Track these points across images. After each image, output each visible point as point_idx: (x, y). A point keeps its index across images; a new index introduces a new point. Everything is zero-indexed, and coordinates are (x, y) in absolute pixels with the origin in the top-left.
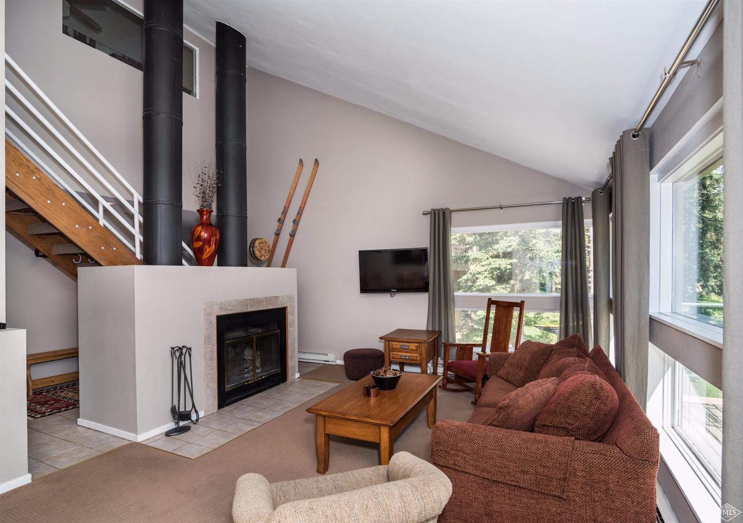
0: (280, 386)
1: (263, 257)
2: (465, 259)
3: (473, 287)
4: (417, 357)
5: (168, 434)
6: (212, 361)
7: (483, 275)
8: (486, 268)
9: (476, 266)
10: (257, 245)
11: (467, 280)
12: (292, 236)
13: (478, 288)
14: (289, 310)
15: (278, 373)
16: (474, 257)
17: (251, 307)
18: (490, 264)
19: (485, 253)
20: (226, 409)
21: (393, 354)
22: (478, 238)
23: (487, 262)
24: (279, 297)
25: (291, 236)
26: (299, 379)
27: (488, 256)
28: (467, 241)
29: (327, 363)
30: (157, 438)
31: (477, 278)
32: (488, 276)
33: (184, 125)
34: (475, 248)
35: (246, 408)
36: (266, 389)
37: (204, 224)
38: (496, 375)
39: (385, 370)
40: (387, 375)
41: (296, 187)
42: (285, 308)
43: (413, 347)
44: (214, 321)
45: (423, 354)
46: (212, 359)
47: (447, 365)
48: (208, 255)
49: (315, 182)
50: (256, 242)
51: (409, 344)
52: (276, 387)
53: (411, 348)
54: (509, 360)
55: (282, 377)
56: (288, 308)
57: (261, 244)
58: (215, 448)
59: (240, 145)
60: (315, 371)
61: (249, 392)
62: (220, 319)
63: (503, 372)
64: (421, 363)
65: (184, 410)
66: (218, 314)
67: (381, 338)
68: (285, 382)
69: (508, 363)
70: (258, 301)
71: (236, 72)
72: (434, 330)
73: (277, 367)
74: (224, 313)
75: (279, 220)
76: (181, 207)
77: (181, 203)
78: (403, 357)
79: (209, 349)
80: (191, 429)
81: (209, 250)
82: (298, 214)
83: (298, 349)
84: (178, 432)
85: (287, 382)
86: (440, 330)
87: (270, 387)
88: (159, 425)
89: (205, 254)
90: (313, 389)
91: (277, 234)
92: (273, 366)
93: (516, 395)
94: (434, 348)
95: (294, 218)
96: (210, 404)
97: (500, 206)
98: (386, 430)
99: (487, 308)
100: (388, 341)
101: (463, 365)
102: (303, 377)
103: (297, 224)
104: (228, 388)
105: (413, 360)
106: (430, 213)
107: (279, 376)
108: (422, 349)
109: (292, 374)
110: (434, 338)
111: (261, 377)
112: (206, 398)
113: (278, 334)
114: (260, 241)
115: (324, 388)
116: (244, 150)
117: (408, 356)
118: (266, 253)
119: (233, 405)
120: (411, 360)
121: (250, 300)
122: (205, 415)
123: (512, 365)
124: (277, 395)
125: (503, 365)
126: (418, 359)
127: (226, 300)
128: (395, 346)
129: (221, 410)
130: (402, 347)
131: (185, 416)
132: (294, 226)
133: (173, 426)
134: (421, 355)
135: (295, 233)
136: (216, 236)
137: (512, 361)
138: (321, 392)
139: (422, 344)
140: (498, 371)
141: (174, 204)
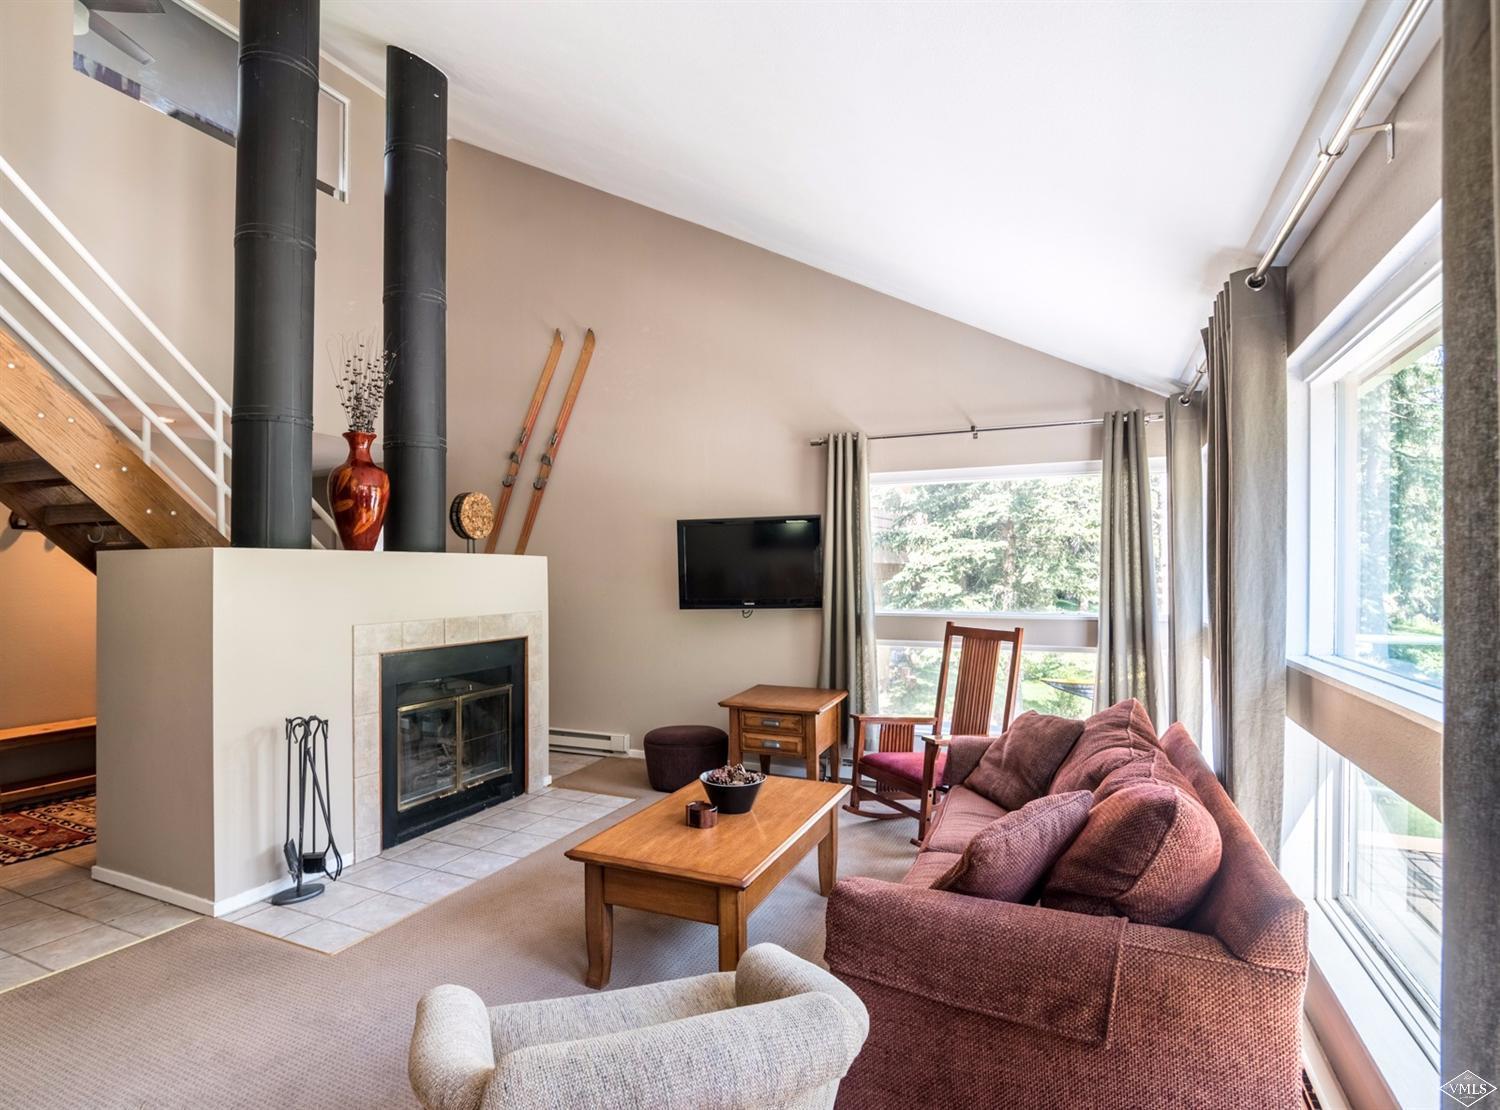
0: (511, 801)
1: (478, 533)
2: (898, 538)
3: (914, 599)
4: (796, 744)
5: (278, 900)
6: (370, 749)
7: (937, 574)
8: (942, 558)
9: (922, 554)
10: (467, 507)
11: (903, 584)
12: (539, 487)
13: (925, 600)
14: (531, 645)
15: (505, 776)
16: (917, 536)
17: (453, 637)
18: (949, 551)
19: (940, 527)
20: (399, 848)
21: (746, 737)
22: (927, 496)
23: (945, 546)
24: (511, 615)
25: (536, 488)
26: (550, 789)
27: (946, 533)
28: (903, 501)
29: (609, 755)
30: (255, 908)
31: (923, 580)
32: (947, 574)
33: (317, 257)
34: (919, 516)
36: (483, 809)
37: (358, 463)
38: (962, 783)
39: (729, 771)
40: (735, 782)
41: (547, 388)
42: (523, 641)
43: (789, 723)
44: (376, 665)
45: (808, 739)
46: (369, 744)
47: (858, 761)
48: (365, 529)
49: (587, 376)
50: (465, 502)
51: (781, 718)
52: (502, 805)
53: (784, 725)
54: (991, 752)
55: (515, 784)
56: (529, 639)
57: (475, 506)
58: (376, 932)
59: (434, 299)
60: (584, 772)
61: (445, 814)
62: (387, 661)
63: (977, 777)
64: (806, 758)
65: (311, 851)
66: (384, 651)
67: (721, 704)
68: (522, 793)
69: (988, 759)
70: (468, 624)
71: (426, 150)
72: (833, 686)
73: (505, 764)
74: (396, 648)
75: (512, 455)
76: (311, 427)
77: (311, 418)
78: (768, 744)
79: (366, 724)
80: (326, 889)
81: (364, 516)
82: (554, 442)
83: (550, 725)
84: (299, 896)
85: (527, 793)
86: (846, 688)
87: (491, 805)
88: (259, 882)
89: (359, 524)
90: (579, 810)
91: (508, 485)
92: (497, 760)
93: (1004, 826)
94: (833, 725)
95: (542, 452)
96: (365, 839)
97: (973, 428)
98: (731, 898)
99: (943, 643)
100: (737, 711)
101: (893, 761)
102: (559, 783)
103: (549, 464)
104: (403, 806)
105: (789, 751)
106: (826, 442)
107: (510, 782)
108: (807, 728)
109: (536, 778)
110: (831, 706)
111: (471, 783)
112: (357, 826)
113: (508, 694)
114: (473, 499)
115: (603, 808)
116: (441, 310)
117: (779, 742)
118: (484, 524)
119: (412, 841)
120: (784, 751)
121: (450, 621)
122: (355, 860)
123: (997, 763)
124: (505, 821)
125: (977, 764)
126: (799, 748)
127: (402, 622)
128: (750, 722)
129: (387, 851)
130: (766, 723)
131: (314, 863)
132: (542, 468)
133: (290, 884)
134: (804, 740)
135: (546, 483)
136: (382, 487)
137: (996, 755)
138: (597, 816)
139: (807, 717)
140: (968, 776)
141: (298, 421)
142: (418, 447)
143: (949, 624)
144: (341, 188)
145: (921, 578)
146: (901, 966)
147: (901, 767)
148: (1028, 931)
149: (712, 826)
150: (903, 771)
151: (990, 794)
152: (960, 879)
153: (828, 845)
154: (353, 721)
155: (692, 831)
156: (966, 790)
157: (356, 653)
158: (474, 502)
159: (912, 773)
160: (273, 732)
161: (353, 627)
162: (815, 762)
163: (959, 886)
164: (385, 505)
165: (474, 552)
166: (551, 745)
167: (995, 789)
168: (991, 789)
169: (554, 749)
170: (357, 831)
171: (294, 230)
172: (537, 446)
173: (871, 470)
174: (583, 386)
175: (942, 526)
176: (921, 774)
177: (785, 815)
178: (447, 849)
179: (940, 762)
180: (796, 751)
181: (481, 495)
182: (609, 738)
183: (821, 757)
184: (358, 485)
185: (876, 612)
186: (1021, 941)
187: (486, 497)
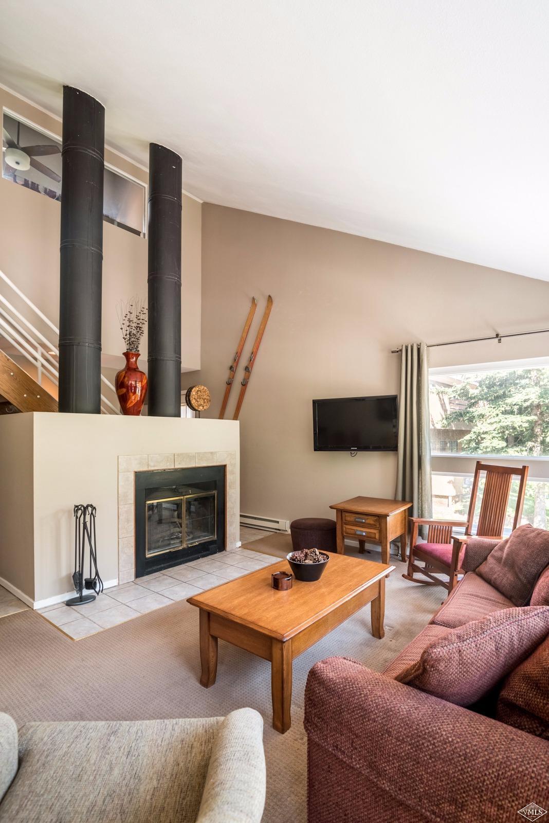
0: (216, 555)
1: (201, 408)
2: (468, 415)
3: (478, 450)
4: (375, 534)
5: (70, 603)
6: (128, 523)
7: (491, 435)
8: (495, 426)
9: (482, 423)
10: (194, 393)
11: (470, 441)
12: (244, 385)
13: (485, 450)
14: (228, 469)
15: (213, 541)
16: (479, 413)
17: (180, 464)
18: (499, 422)
19: (494, 408)
20: (146, 578)
21: (345, 528)
22: (486, 390)
23: (497, 419)
24: (215, 452)
25: (242, 385)
26: (241, 549)
27: (498, 412)
28: (470, 393)
29: (278, 531)
30: (56, 607)
31: (483, 439)
32: (497, 435)
33: (104, 258)
34: (481, 403)
35: (167, 579)
36: (199, 558)
37: (131, 369)
38: (474, 571)
39: (306, 553)
40: (307, 561)
41: (249, 329)
42: (225, 466)
43: (370, 521)
44: (132, 478)
45: (383, 531)
46: (128, 521)
47: (413, 548)
48: (133, 404)
49: (269, 322)
50: (193, 391)
51: (366, 517)
52: (210, 557)
53: (368, 521)
54: (496, 551)
55: (219, 545)
56: (227, 466)
57: (199, 393)
58: (107, 628)
59: (172, 279)
60: (261, 540)
61: (176, 560)
62: (138, 476)
63: (484, 568)
64: (381, 543)
65: (89, 577)
66: (136, 470)
67: (331, 507)
68: (223, 551)
69: (493, 556)
70: (191, 457)
71: (169, 197)
72: (404, 500)
73: (213, 533)
74: (144, 468)
75: (231, 368)
76: (100, 349)
77: (100, 344)
78: (358, 533)
79: (125, 510)
80: (96, 599)
81: (133, 398)
82: (251, 360)
83: (241, 512)
84: (81, 601)
85: (226, 551)
86: (412, 501)
87: (203, 556)
88: (61, 592)
89: (129, 402)
90: (249, 563)
91: (229, 384)
92: (208, 532)
93: (459, 637)
94: (402, 523)
95: (246, 365)
96: (125, 572)
97: (497, 335)
98: (279, 646)
99: (474, 474)
100: (341, 512)
101: (434, 550)
102: (244, 546)
103: (249, 372)
104: (149, 555)
105: (371, 537)
106: (401, 350)
107: (216, 544)
108: (382, 524)
109: (232, 542)
110: (400, 511)
111: (191, 544)
112: (120, 565)
113: (214, 496)
114: (197, 389)
115: (263, 563)
116: (178, 285)
117: (365, 532)
118: (205, 403)
119: (154, 574)
120: (368, 537)
121: (178, 455)
122: (119, 583)
123: (499, 560)
124: (208, 566)
125: (486, 559)
126: (377, 536)
127: (148, 455)
128: (348, 519)
129: (138, 579)
130: (357, 520)
131: (90, 584)
132: (246, 373)
133: (75, 595)
134: (380, 532)
135: (248, 382)
136: (142, 382)
137: (498, 554)
138: (258, 567)
139: (382, 518)
140: (478, 566)
141: (90, 345)
142: (163, 360)
143: (478, 462)
144: (144, 232)
145: (481, 437)
146: (356, 749)
147: (438, 554)
148: (468, 748)
149: (287, 590)
150: (439, 557)
151: (492, 582)
152: (417, 677)
153: (377, 602)
154: (118, 508)
155: (273, 591)
156: (476, 576)
157: (120, 471)
158: (198, 391)
159: (445, 559)
160: (69, 511)
161: (118, 457)
162: (386, 545)
163: (417, 683)
164: (144, 391)
165: (199, 418)
166: (241, 523)
167: (495, 579)
168: (493, 578)
169: (243, 525)
170: (120, 567)
171: (88, 242)
172: (243, 362)
173: (429, 367)
174: (266, 328)
175: (495, 407)
176: (450, 560)
177: (339, 586)
178: (170, 580)
179: (462, 555)
180: (375, 538)
181: (203, 387)
182: (278, 522)
183: (390, 543)
184: (128, 381)
185: (432, 454)
186: (460, 756)
187: (206, 388)
